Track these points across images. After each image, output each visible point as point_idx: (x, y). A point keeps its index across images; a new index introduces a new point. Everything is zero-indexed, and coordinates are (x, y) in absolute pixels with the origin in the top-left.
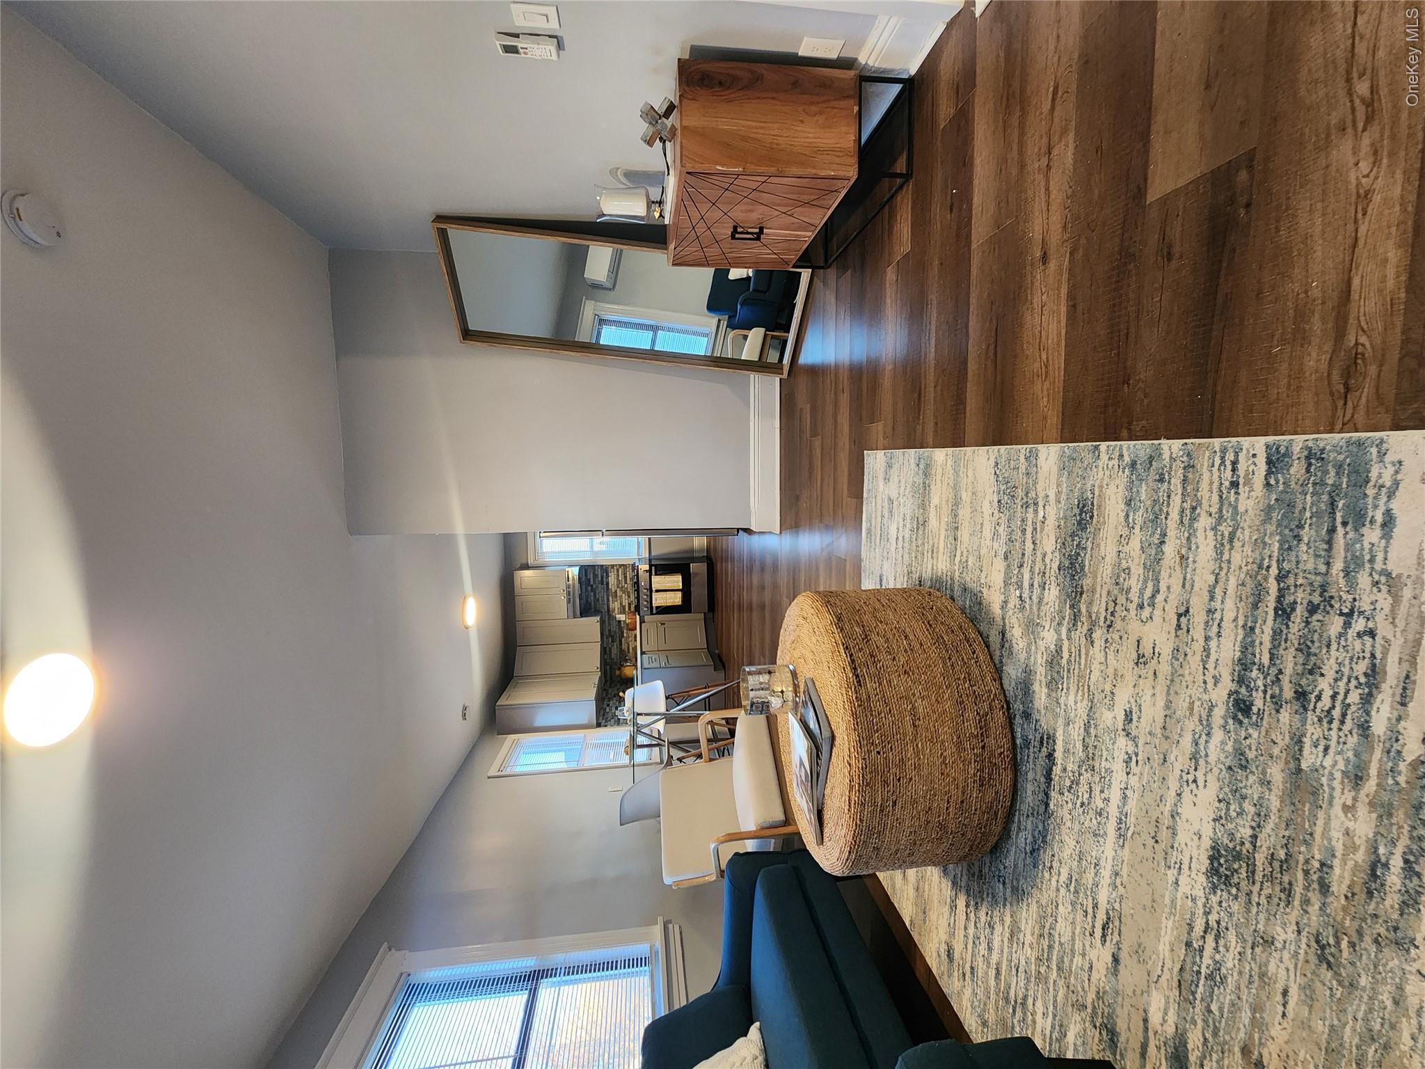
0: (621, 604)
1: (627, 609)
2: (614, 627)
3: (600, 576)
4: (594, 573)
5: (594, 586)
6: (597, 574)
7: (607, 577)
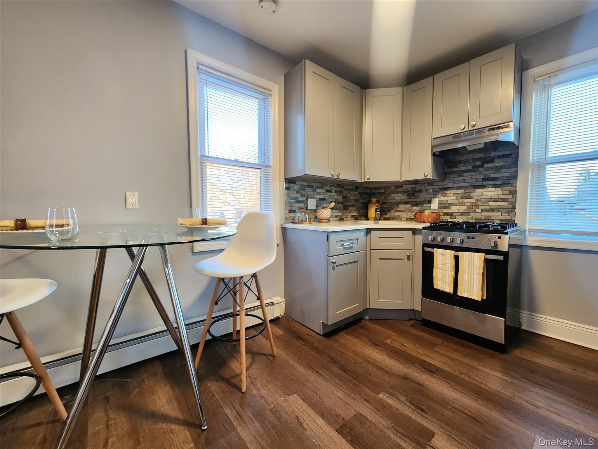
0: (452, 204)
1: (445, 211)
2: (422, 196)
3: (497, 175)
5: (481, 169)
6: (503, 171)
7: (495, 186)
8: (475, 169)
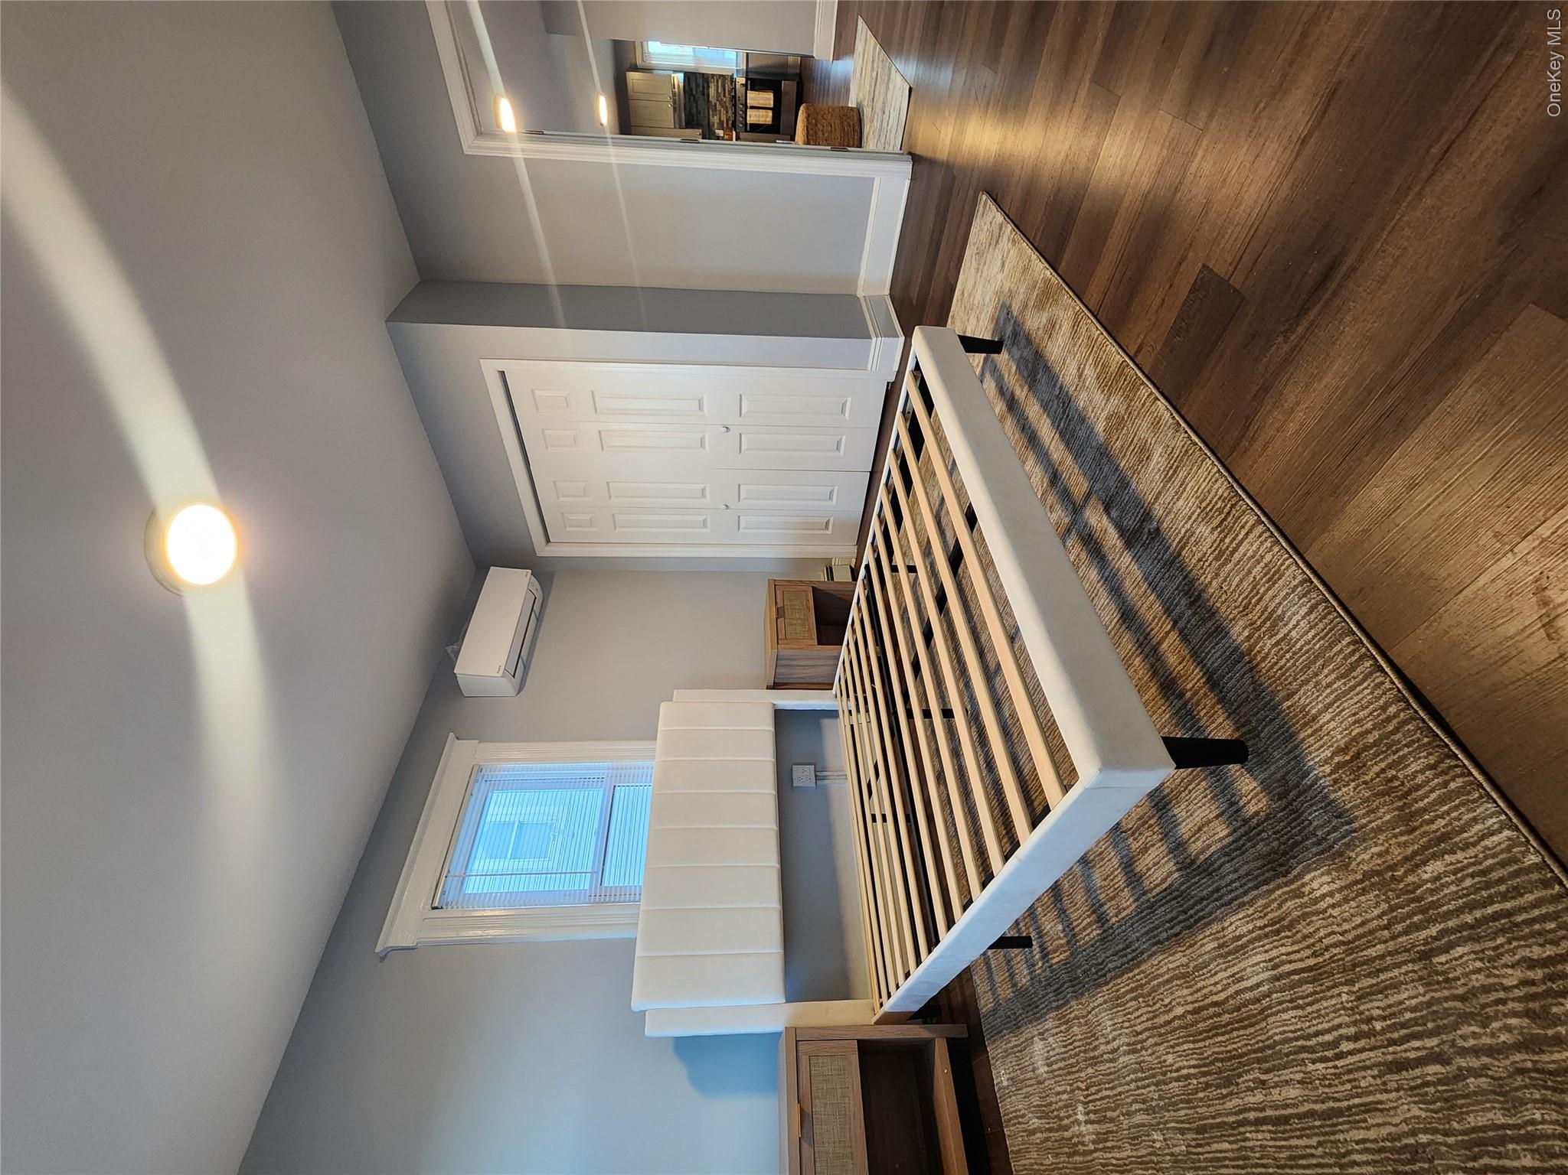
0: (720, 118)
1: (725, 125)
3: (701, 86)
4: (696, 82)
5: (697, 97)
6: (699, 83)
7: (708, 87)
8: (696, 101)
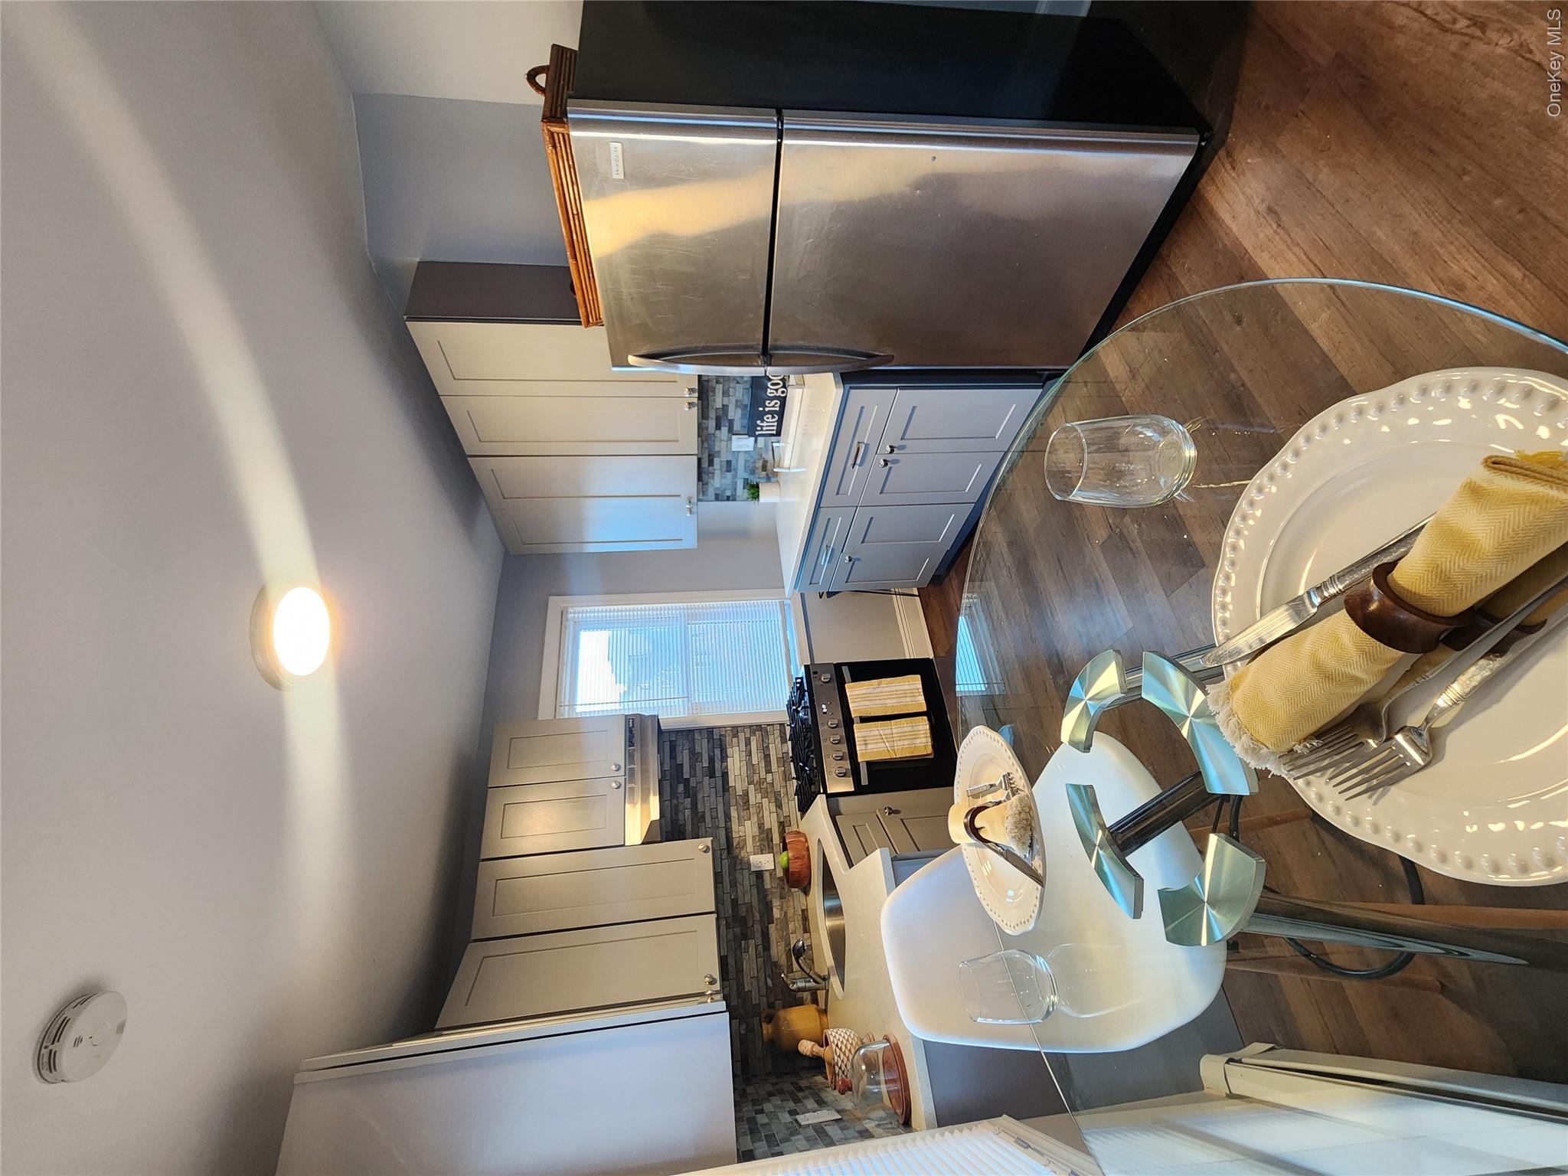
0: (761, 826)
1: (776, 839)
2: (747, 894)
3: (705, 757)
4: (692, 749)
6: (698, 749)
7: (724, 758)
8: (691, 793)
